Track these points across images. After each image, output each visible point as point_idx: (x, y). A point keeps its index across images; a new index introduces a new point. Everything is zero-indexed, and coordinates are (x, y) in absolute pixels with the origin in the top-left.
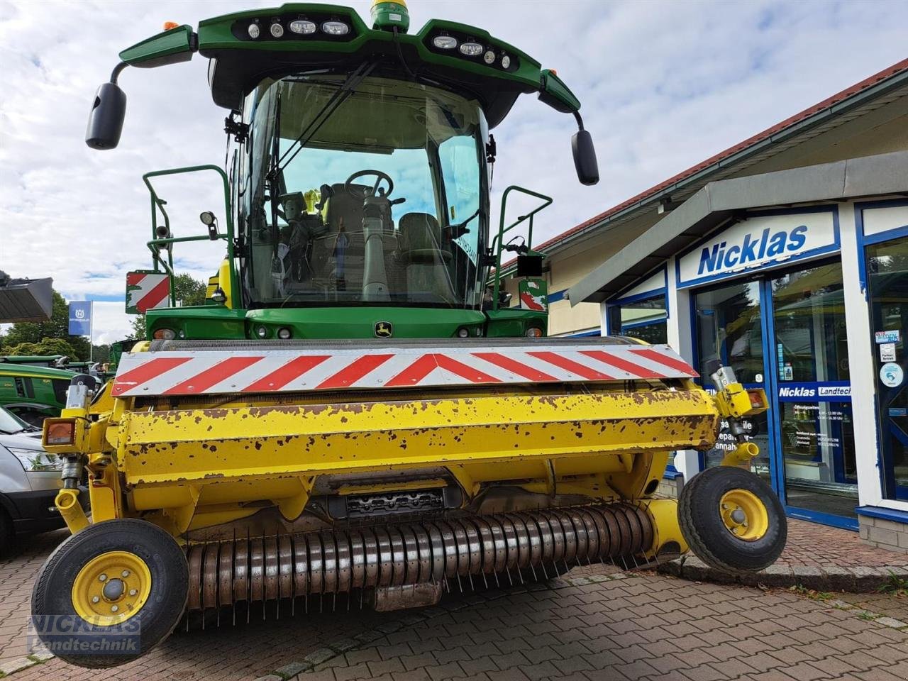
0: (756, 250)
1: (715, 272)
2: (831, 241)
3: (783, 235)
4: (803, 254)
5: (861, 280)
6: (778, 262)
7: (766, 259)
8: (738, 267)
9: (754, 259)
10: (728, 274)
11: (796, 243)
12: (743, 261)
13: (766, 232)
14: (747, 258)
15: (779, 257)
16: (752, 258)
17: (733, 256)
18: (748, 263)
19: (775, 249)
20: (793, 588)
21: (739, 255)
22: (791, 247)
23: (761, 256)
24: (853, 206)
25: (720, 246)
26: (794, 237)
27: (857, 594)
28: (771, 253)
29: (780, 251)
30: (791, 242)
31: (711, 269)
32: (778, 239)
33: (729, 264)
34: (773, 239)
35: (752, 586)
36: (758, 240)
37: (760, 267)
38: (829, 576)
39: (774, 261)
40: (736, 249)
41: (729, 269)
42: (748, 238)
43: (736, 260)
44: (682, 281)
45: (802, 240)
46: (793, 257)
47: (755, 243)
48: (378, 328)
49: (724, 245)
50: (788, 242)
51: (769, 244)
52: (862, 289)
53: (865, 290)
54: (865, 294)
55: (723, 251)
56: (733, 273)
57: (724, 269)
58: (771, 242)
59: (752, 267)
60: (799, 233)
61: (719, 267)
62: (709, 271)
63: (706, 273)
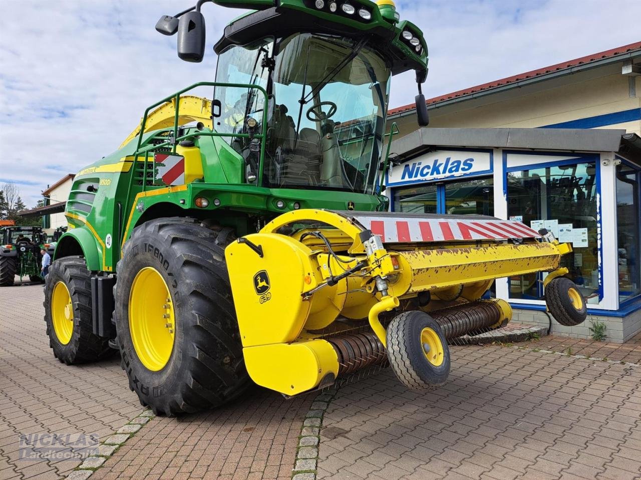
0: (441, 169)
1: (413, 179)
2: (488, 168)
3: (459, 162)
4: (471, 174)
5: (504, 189)
6: (456, 177)
7: (447, 174)
8: (429, 177)
9: (440, 173)
10: (423, 181)
11: (467, 167)
12: (432, 174)
13: (448, 160)
14: (435, 173)
15: (456, 174)
16: (438, 173)
17: (426, 171)
18: (435, 176)
19: (453, 169)
20: (494, 343)
21: (430, 171)
22: (463, 169)
23: (444, 172)
24: (502, 152)
25: (417, 164)
26: (465, 163)
27: (518, 342)
28: (450, 171)
29: (457, 170)
30: (463, 167)
31: (410, 176)
32: (456, 164)
33: (422, 175)
34: (453, 164)
35: (476, 344)
36: (442, 164)
37: (443, 178)
38: (507, 336)
39: (453, 176)
40: (428, 167)
41: (423, 178)
42: (436, 161)
43: (427, 173)
44: (389, 182)
45: (470, 166)
46: (465, 175)
47: (440, 165)
48: (349, 205)
49: (420, 164)
50: (462, 166)
51: (449, 166)
52: (504, 194)
53: (505, 195)
54: (506, 197)
55: (419, 167)
56: (426, 180)
57: (419, 177)
58: (451, 165)
59: (439, 178)
60: (468, 162)
61: (416, 176)
62: (409, 178)
63: (407, 179)
